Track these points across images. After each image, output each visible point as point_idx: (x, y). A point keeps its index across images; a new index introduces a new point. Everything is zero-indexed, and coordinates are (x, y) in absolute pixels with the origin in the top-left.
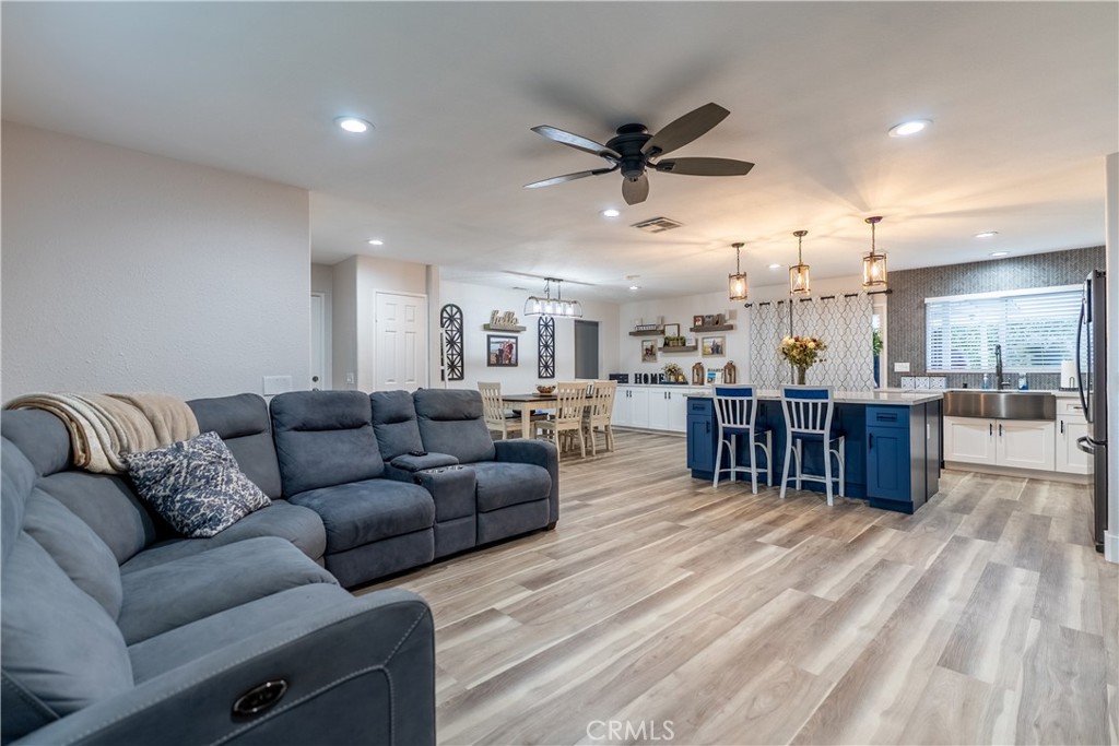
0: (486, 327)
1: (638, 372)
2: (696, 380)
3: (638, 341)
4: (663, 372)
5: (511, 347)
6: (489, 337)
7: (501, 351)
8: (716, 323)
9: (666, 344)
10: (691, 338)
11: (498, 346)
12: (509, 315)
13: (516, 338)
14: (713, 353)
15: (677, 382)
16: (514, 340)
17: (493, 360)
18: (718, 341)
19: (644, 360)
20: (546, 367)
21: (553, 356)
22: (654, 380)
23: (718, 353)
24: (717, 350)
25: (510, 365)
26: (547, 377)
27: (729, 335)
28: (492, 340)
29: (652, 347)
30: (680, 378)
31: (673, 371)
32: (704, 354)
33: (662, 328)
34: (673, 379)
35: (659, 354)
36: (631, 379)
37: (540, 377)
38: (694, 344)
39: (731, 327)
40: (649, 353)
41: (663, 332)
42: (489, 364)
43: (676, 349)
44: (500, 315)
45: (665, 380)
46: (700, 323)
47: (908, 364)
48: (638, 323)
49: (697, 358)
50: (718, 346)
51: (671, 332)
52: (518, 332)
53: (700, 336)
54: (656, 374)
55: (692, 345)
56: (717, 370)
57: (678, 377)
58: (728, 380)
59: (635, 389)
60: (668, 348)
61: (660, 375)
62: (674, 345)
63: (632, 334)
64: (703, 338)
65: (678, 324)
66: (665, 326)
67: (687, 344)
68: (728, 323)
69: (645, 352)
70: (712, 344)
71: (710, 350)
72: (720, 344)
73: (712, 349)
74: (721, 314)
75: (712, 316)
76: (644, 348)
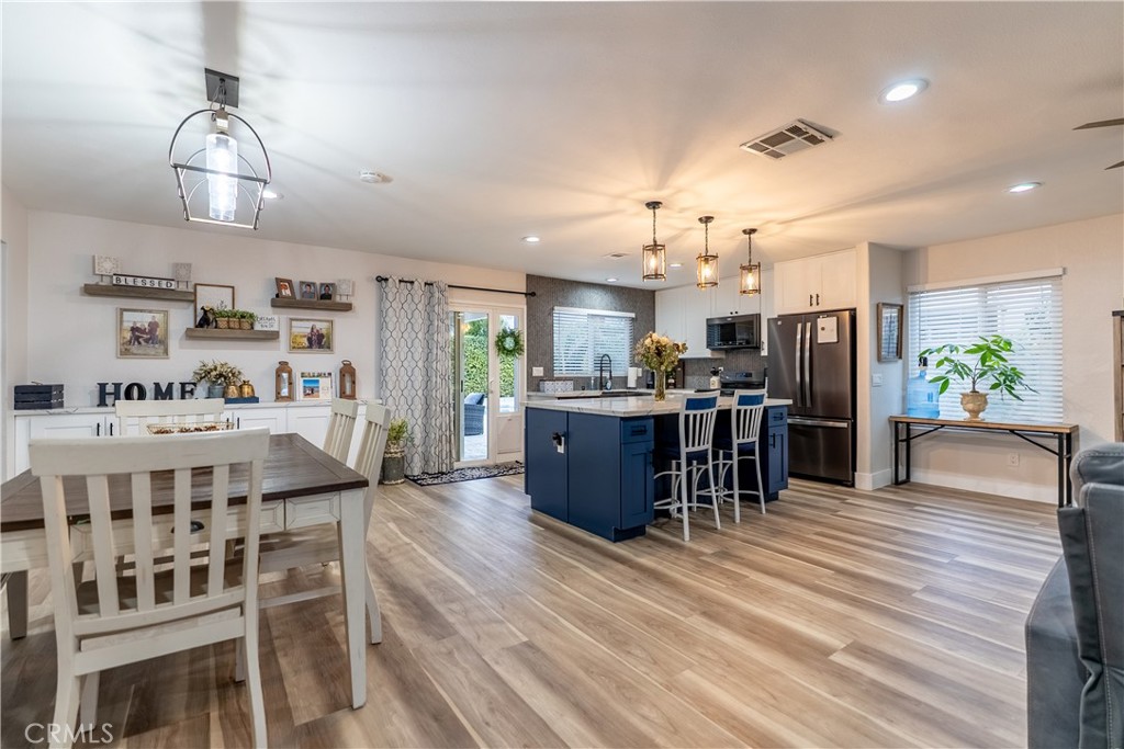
1: (108, 380)
4: (191, 378)
8: (325, 298)
10: (268, 317)
14: (310, 346)
15: (241, 399)
18: (322, 327)
19: (125, 353)
22: (164, 393)
23: (320, 346)
24: (319, 341)
27: (340, 320)
29: (153, 325)
30: (246, 389)
31: (218, 375)
32: (295, 347)
33: (189, 289)
35: (177, 342)
38: (276, 328)
39: (347, 307)
40: (148, 338)
41: (189, 298)
43: (238, 333)
46: (288, 292)
47: (542, 368)
49: (279, 352)
50: (320, 336)
53: (285, 315)
54: (170, 385)
55: (272, 329)
56: (319, 375)
57: (241, 387)
58: (348, 392)
59: (100, 419)
60: (210, 331)
61: (183, 385)
62: (232, 325)
63: (91, 291)
64: (292, 320)
65: (233, 288)
66: (196, 285)
67: (258, 327)
68: (344, 300)
69: (128, 335)
70: (309, 331)
71: (305, 342)
72: (324, 332)
73: (310, 340)
74: (332, 285)
75: (314, 284)
76: (128, 325)
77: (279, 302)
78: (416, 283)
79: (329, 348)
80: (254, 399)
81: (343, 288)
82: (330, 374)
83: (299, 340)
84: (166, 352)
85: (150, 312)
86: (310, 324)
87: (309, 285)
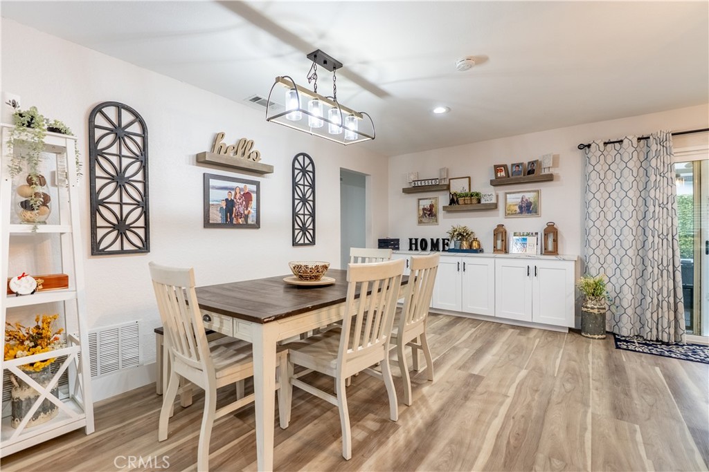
0: (201, 160)
1: (414, 237)
2: (499, 247)
3: (413, 199)
4: (448, 236)
5: (247, 196)
6: (206, 178)
7: (230, 204)
8: (531, 173)
9: (452, 202)
10: (489, 193)
11: (224, 195)
12: (244, 146)
13: (258, 184)
14: (521, 212)
15: (470, 250)
16: (253, 188)
17: (216, 217)
18: (530, 197)
19: (420, 222)
20: (304, 229)
21: (313, 215)
22: (435, 246)
23: (529, 212)
24: (528, 208)
25: (246, 226)
26: (304, 244)
27: (545, 188)
28: (213, 182)
29: (432, 206)
30: (475, 244)
31: (463, 235)
32: (508, 214)
33: (447, 183)
34: (465, 245)
35: (441, 214)
36: (404, 245)
37: (295, 244)
38: (494, 201)
39: (549, 178)
40: (429, 214)
41: (448, 188)
42: (207, 224)
43: (469, 207)
44: (229, 141)
45: (452, 246)
46: (503, 174)
48: (413, 178)
49: (497, 219)
50: (529, 204)
51: (458, 187)
52: (261, 173)
53: (501, 191)
54: (438, 240)
55: (491, 202)
56: (528, 235)
57: (472, 242)
58: (550, 248)
59: (409, 257)
60: (455, 206)
61: (444, 240)
62: (466, 202)
63: (406, 191)
64: (506, 193)
65: (469, 178)
66: (450, 179)
67: (483, 201)
68: (547, 172)
69: (421, 213)
70: (520, 200)
71: (517, 208)
72: (532, 200)
73: (521, 208)
74: (536, 161)
75: (522, 164)
76: (421, 207)
77: (496, 183)
78: (626, 142)
79: (536, 212)
80: (480, 250)
81: (547, 163)
82: (537, 234)
83: (512, 208)
84: (437, 221)
85: (430, 199)
86: (520, 195)
87: (518, 165)
